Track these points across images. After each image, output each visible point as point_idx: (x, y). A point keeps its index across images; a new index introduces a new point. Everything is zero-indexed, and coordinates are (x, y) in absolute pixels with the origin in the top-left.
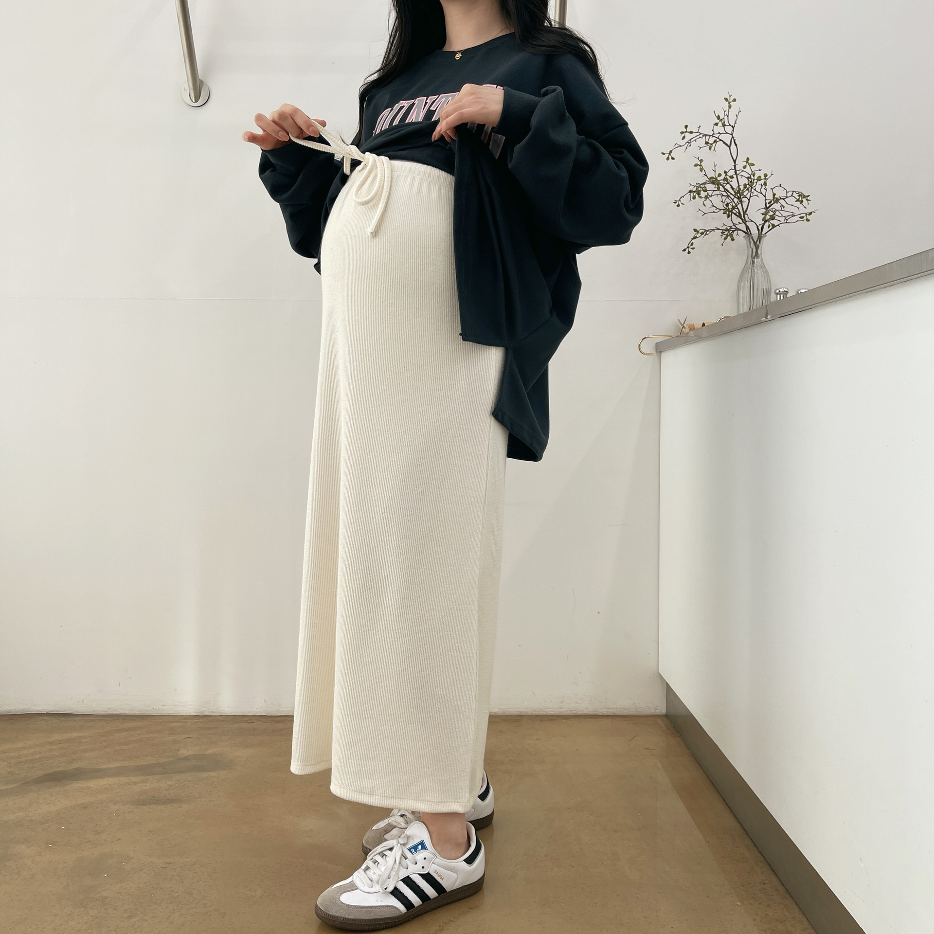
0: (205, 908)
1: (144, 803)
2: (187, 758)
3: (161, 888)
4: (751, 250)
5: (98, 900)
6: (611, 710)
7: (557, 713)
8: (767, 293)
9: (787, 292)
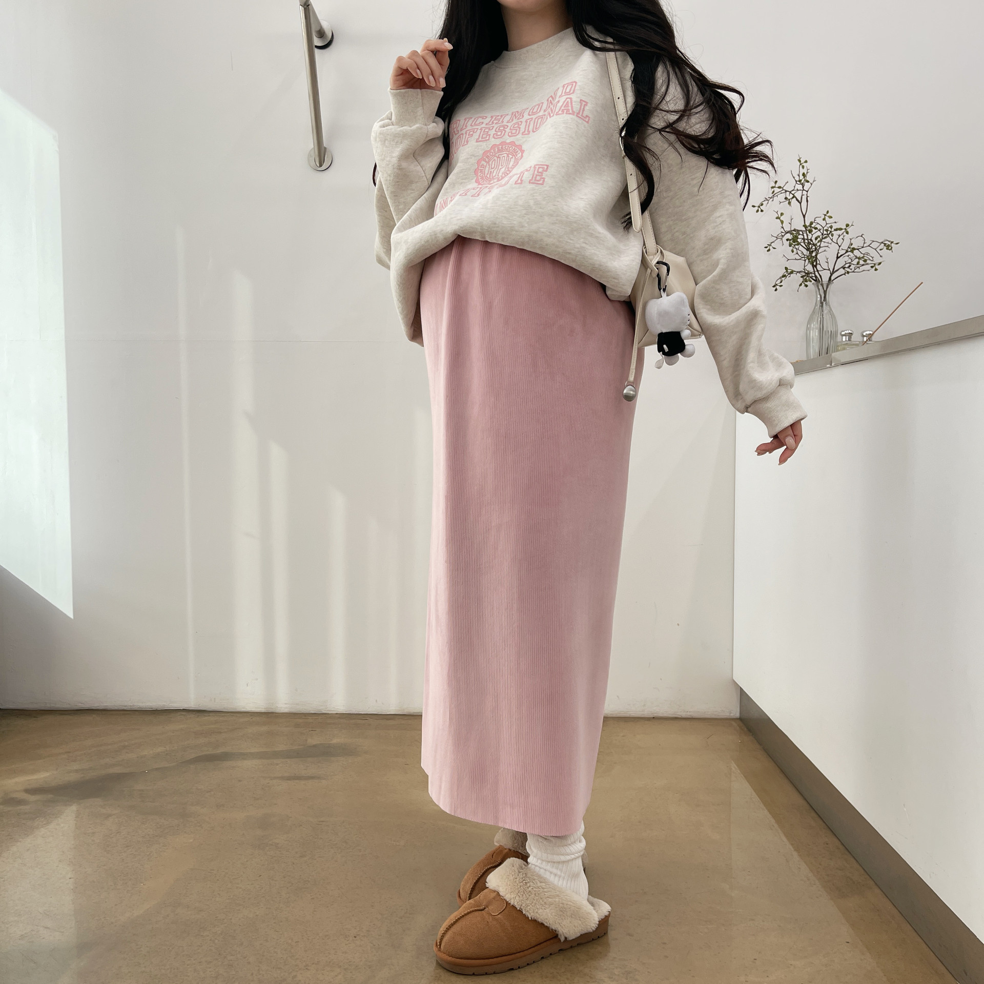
0: (360, 852)
1: (289, 778)
2: (314, 746)
3: (321, 838)
4: (819, 296)
5: (272, 845)
6: (689, 713)
7: (640, 716)
8: (833, 335)
9: (851, 333)
